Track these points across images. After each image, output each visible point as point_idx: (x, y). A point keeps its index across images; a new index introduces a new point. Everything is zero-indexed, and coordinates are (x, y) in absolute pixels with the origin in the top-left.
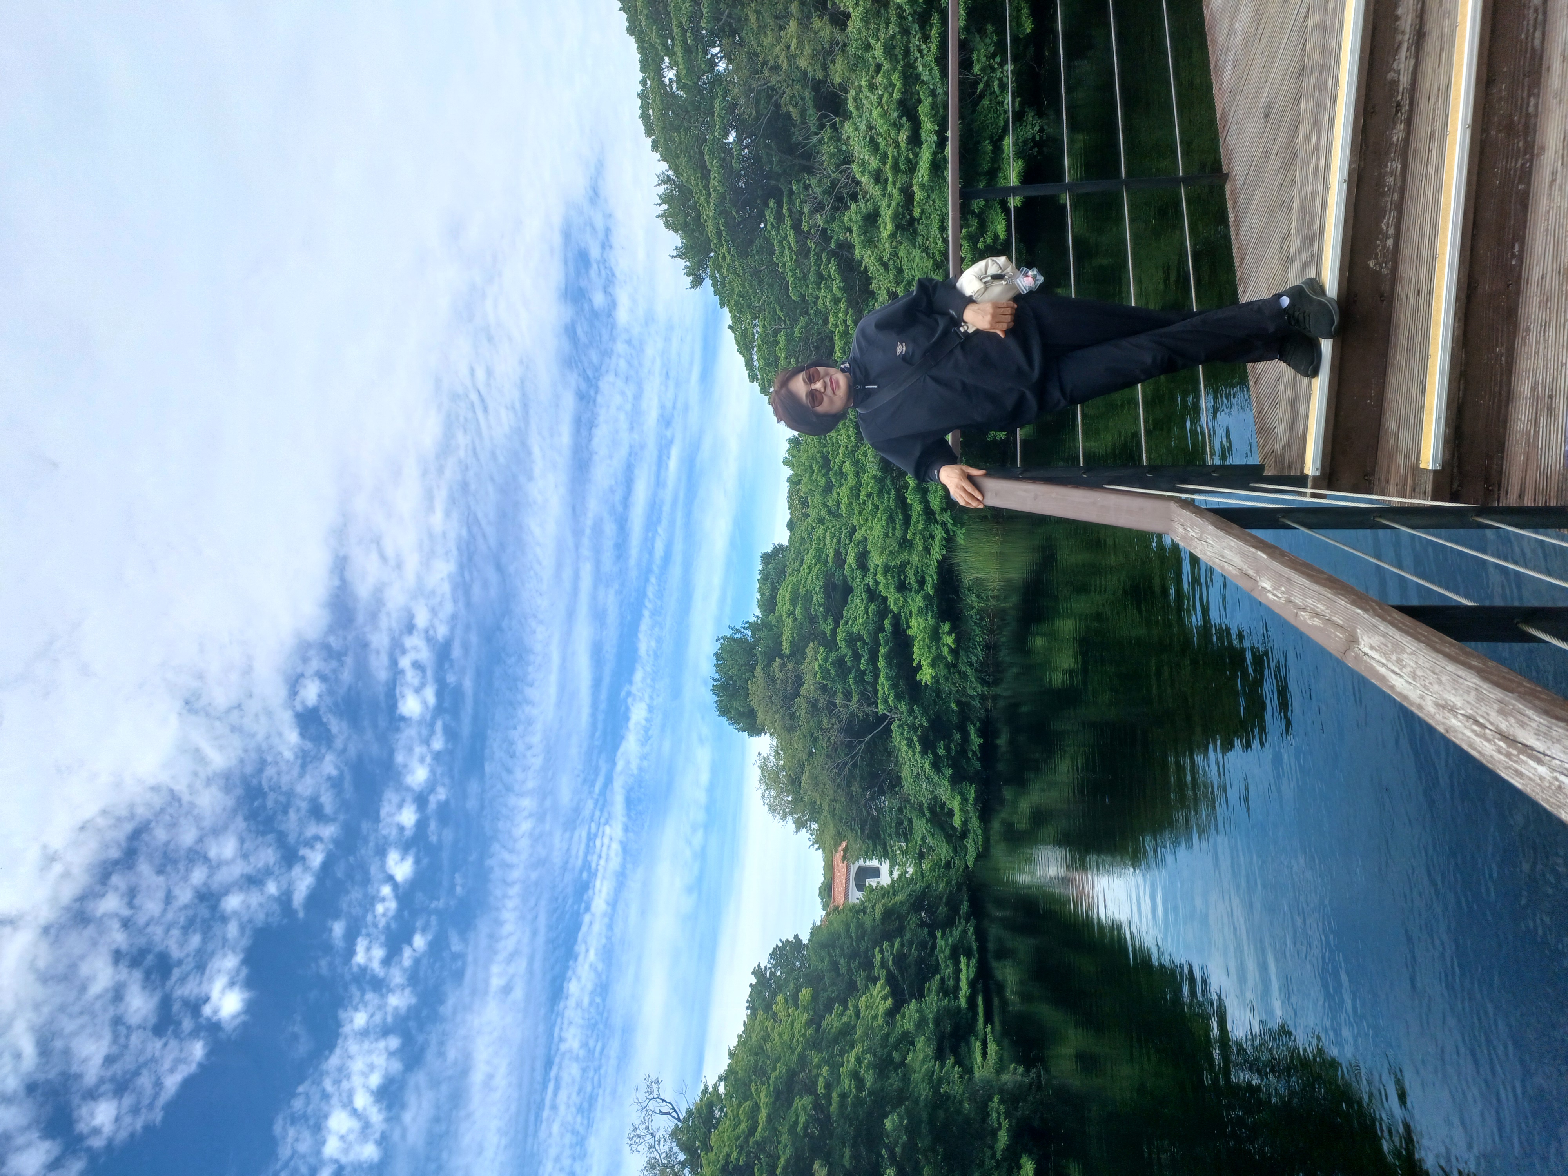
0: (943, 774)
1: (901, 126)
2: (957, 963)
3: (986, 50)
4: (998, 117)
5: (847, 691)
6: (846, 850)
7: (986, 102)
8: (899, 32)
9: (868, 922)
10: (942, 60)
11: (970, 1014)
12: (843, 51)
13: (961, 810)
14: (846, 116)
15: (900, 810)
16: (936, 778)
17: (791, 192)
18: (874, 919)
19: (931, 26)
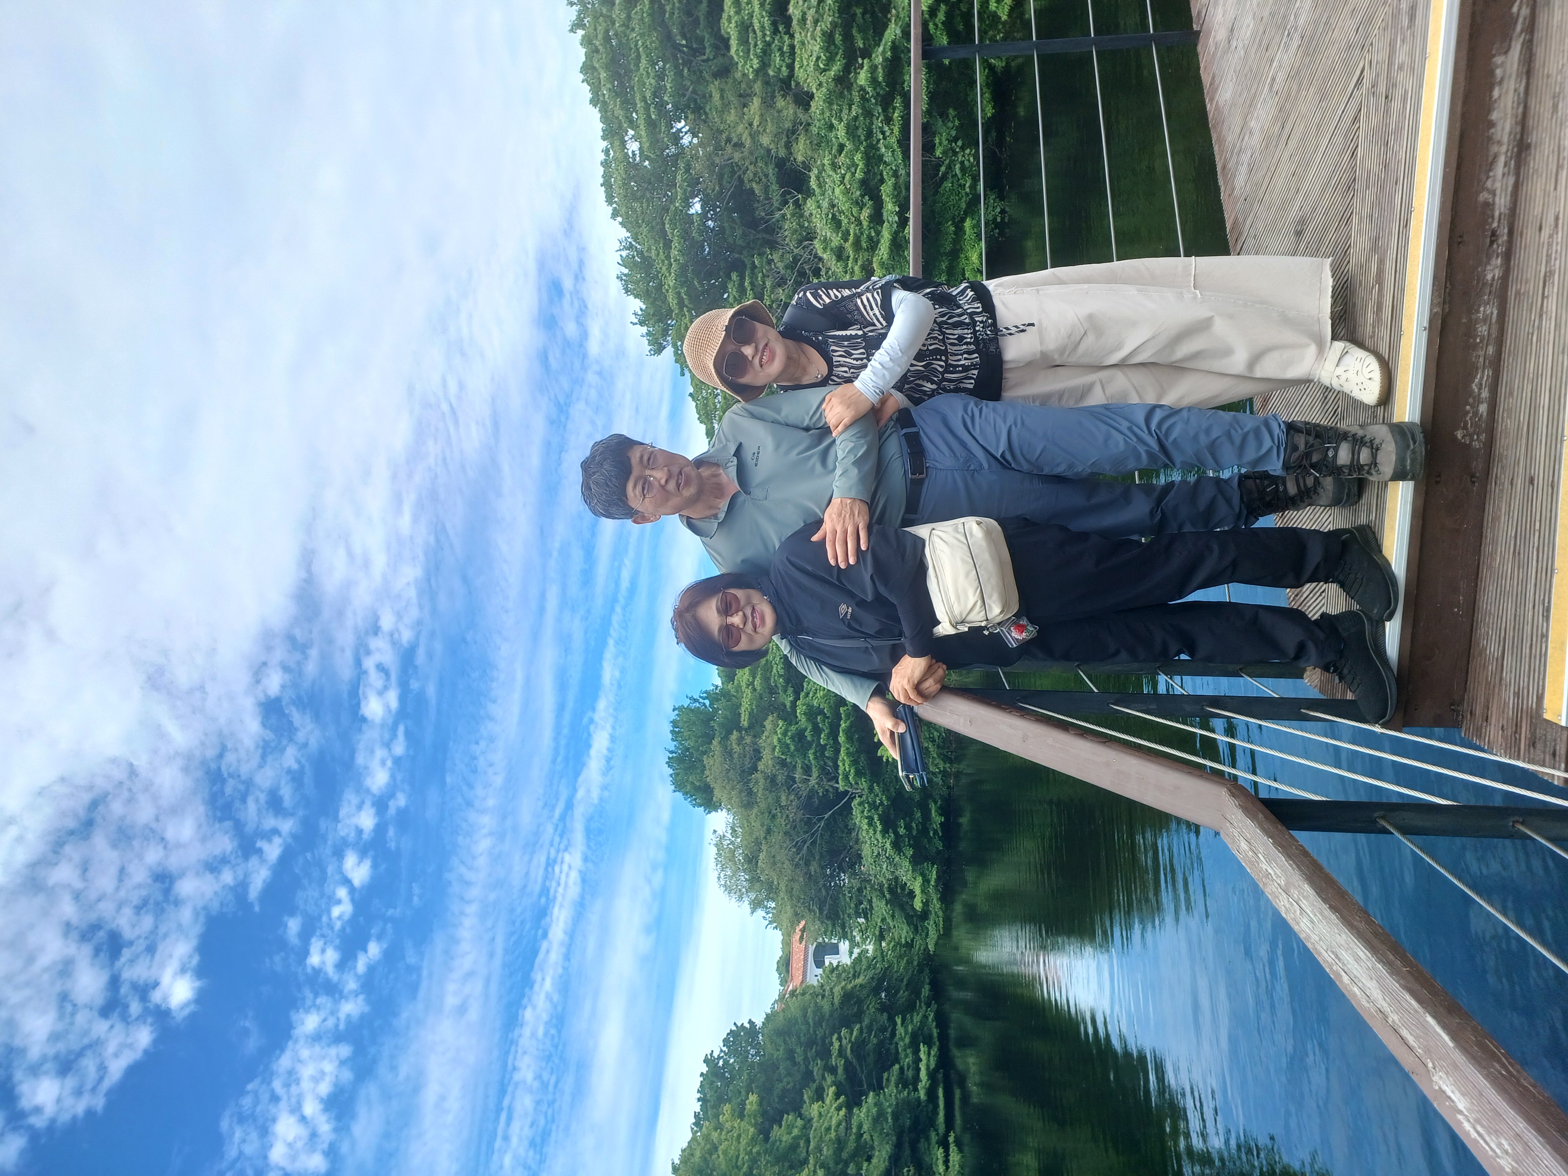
0: (904, 854)
1: (864, 205)
2: (917, 1051)
3: (948, 134)
4: (960, 199)
5: (807, 765)
6: (803, 930)
7: (948, 185)
8: (862, 114)
9: (826, 1006)
10: (904, 142)
11: (931, 1106)
12: (807, 131)
13: (923, 891)
14: (809, 193)
15: (860, 890)
16: (897, 859)
17: (754, 267)
18: (832, 1004)
19: (894, 108)
